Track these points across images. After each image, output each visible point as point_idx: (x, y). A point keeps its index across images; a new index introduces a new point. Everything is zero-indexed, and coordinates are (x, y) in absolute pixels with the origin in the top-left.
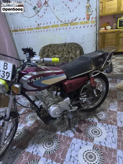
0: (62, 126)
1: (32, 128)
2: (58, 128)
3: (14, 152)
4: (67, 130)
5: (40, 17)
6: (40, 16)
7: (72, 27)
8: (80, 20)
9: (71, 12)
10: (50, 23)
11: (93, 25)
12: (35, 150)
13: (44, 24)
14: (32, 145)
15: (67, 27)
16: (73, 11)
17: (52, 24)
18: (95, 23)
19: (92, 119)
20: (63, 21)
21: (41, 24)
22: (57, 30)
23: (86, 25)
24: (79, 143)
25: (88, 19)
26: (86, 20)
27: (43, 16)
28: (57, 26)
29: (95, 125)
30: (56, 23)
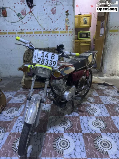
1: (42, 117)
2: (64, 113)
3: (38, 136)
5: (24, 23)
12: (55, 130)
14: (50, 128)
15: (49, 34)
16: (55, 22)
18: (72, 33)
22: (40, 36)
23: (65, 34)
24: (85, 119)
26: (65, 30)
29: (90, 106)
30: (39, 30)
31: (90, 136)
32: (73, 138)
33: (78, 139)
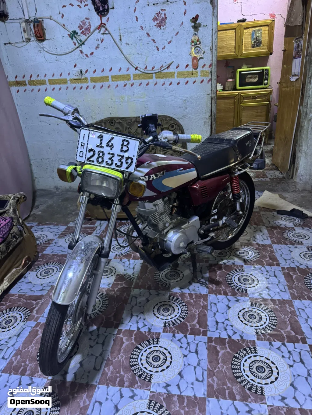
0: (179, 279)
1: (116, 289)
2: (172, 284)
3: (98, 336)
4: (190, 283)
5: (87, 55)
6: (85, 53)
7: (161, 81)
8: (177, 67)
9: (158, 50)
10: (111, 70)
11: (206, 79)
12: (140, 325)
13: (94, 72)
14: (131, 317)
15: (150, 81)
16: (164, 48)
17: (115, 72)
18: (210, 77)
19: (232, 261)
20: (141, 67)
21: (87, 71)
22: (125, 86)
23: (191, 79)
24: (223, 301)
25: (196, 67)
26: (190, 69)
27: (92, 53)
28: (127, 77)
29: (241, 270)
30: (124, 72)
31: (227, 346)
32: (181, 347)
33: (194, 351)
